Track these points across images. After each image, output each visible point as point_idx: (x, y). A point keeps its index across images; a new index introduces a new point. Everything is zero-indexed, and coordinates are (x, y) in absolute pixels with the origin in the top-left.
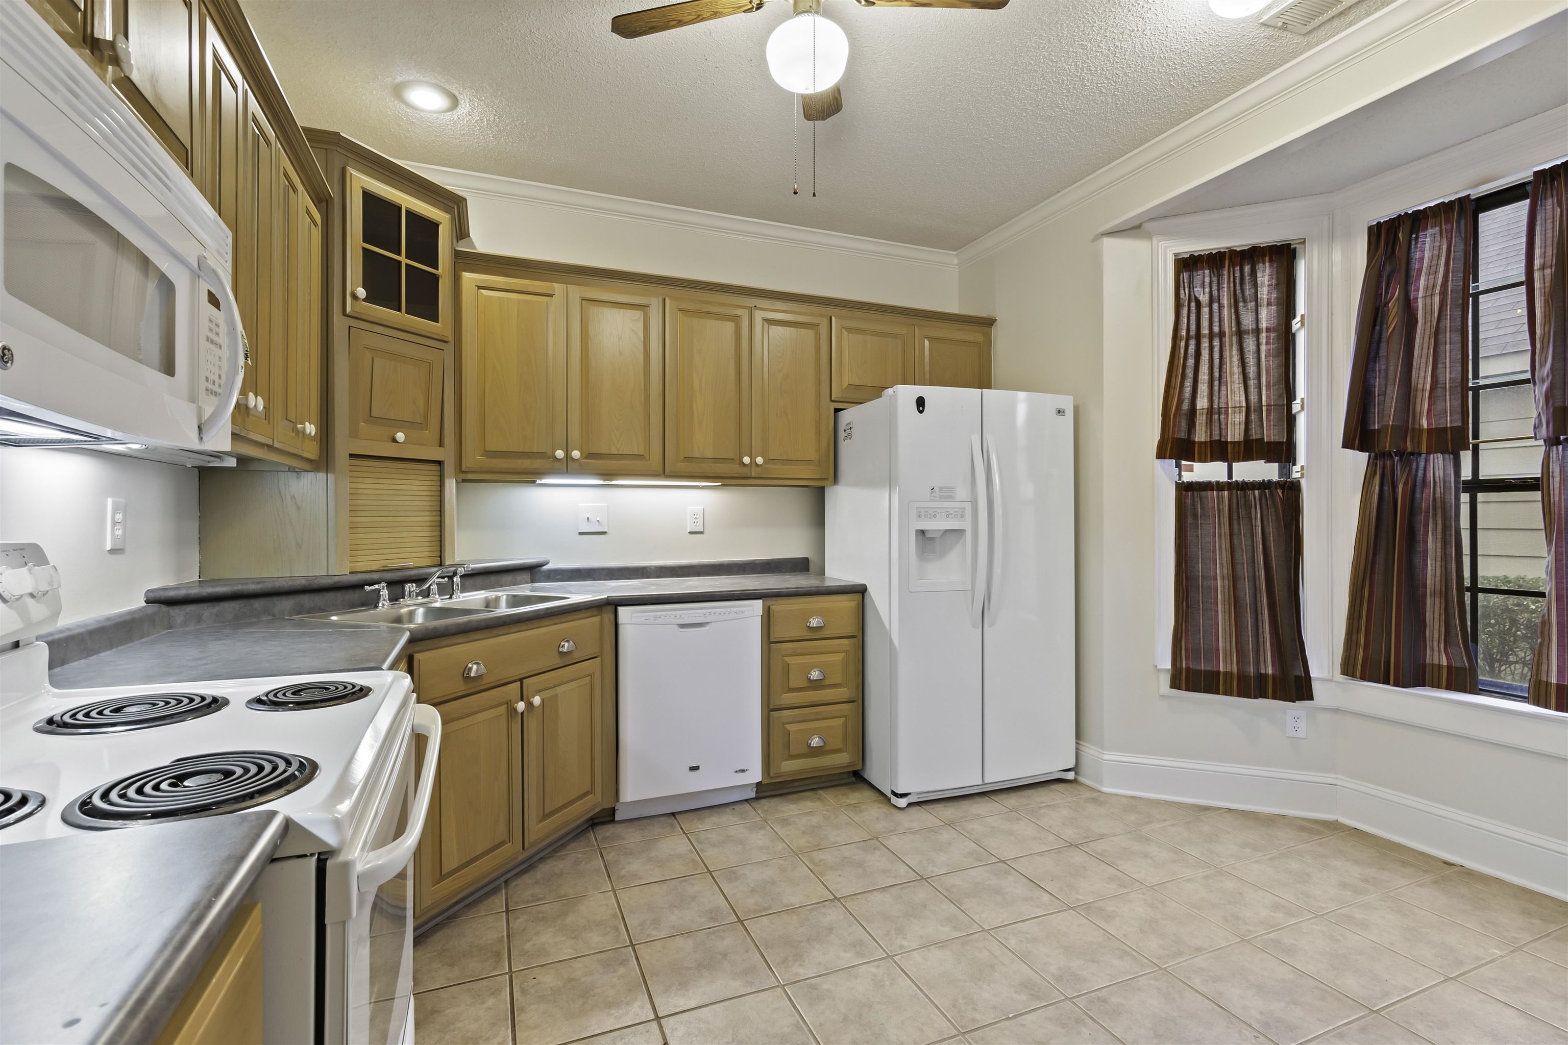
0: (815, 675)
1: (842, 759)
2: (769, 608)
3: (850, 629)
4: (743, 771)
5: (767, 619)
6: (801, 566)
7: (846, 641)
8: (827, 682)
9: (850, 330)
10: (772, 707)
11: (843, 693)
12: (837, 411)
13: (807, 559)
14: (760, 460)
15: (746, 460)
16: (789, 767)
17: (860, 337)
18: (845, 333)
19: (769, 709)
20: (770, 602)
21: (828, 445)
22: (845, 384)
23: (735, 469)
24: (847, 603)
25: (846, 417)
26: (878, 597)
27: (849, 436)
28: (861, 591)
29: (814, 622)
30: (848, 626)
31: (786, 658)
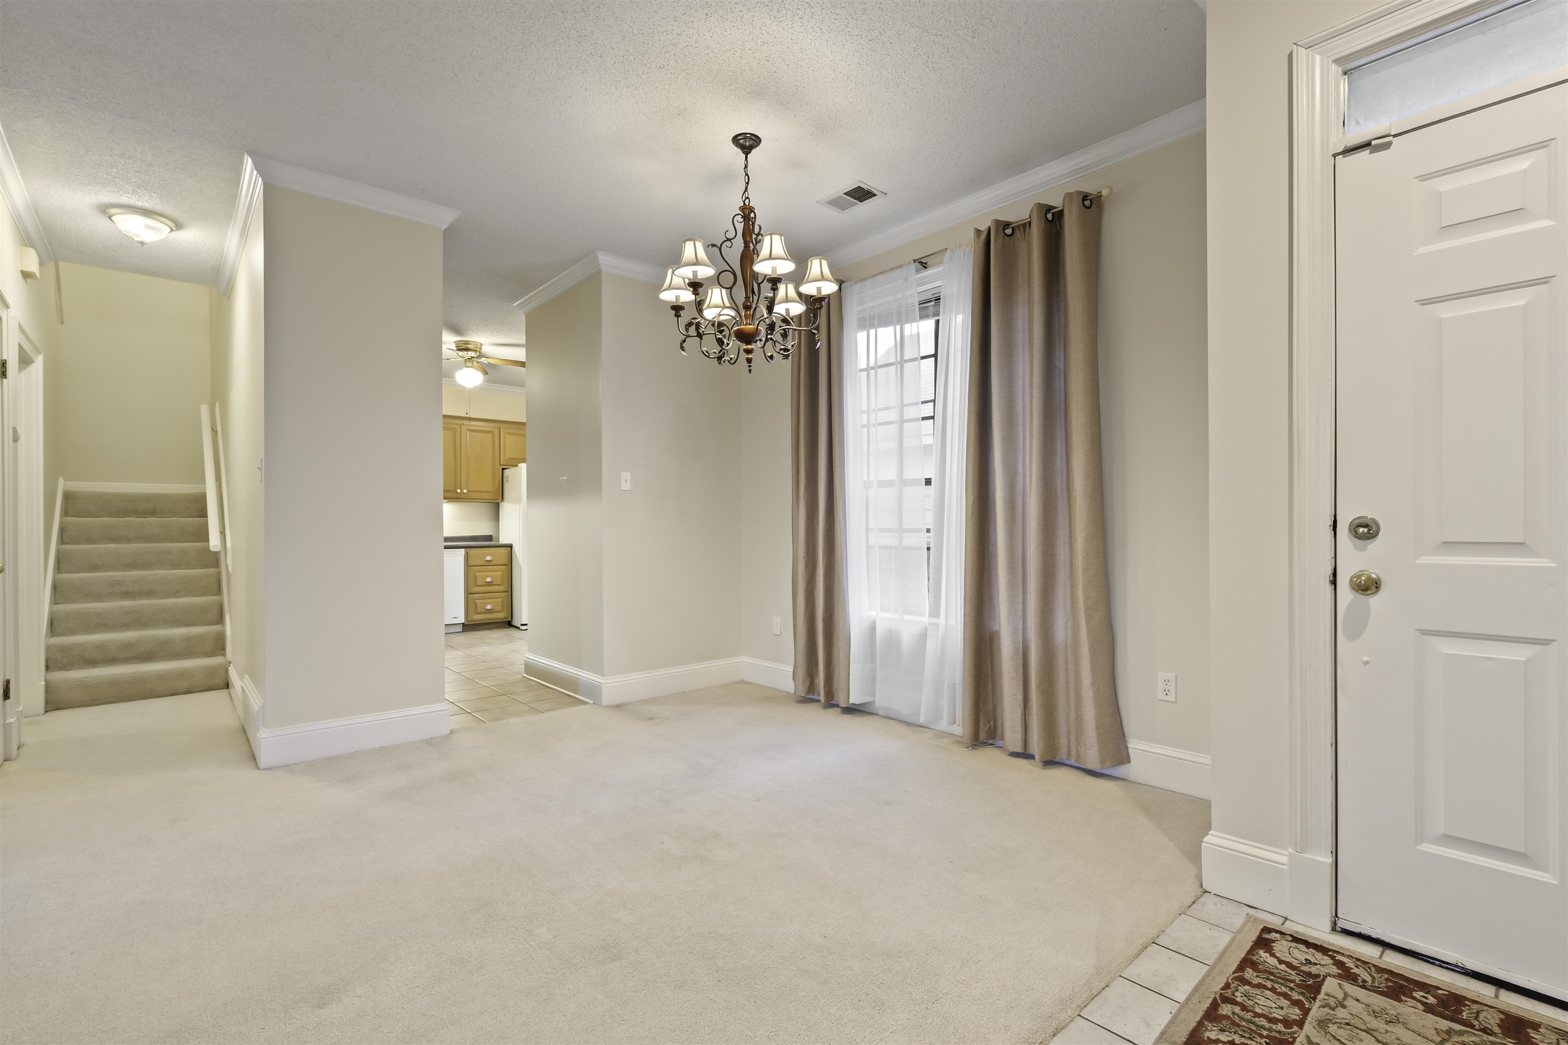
0: (489, 580)
1: (501, 616)
2: (468, 552)
3: (505, 562)
4: (456, 618)
5: (467, 557)
6: (489, 538)
7: (503, 567)
8: (494, 583)
9: (509, 434)
10: (469, 592)
11: (502, 588)
12: (503, 469)
13: (491, 536)
14: (465, 491)
15: (459, 491)
16: (477, 617)
17: (514, 437)
18: (507, 435)
19: (468, 593)
20: (468, 550)
21: (499, 484)
22: (507, 458)
23: (454, 495)
24: (505, 551)
25: (506, 472)
26: (516, 549)
27: (507, 481)
28: (511, 546)
29: (488, 558)
30: (504, 560)
31: (476, 573)
